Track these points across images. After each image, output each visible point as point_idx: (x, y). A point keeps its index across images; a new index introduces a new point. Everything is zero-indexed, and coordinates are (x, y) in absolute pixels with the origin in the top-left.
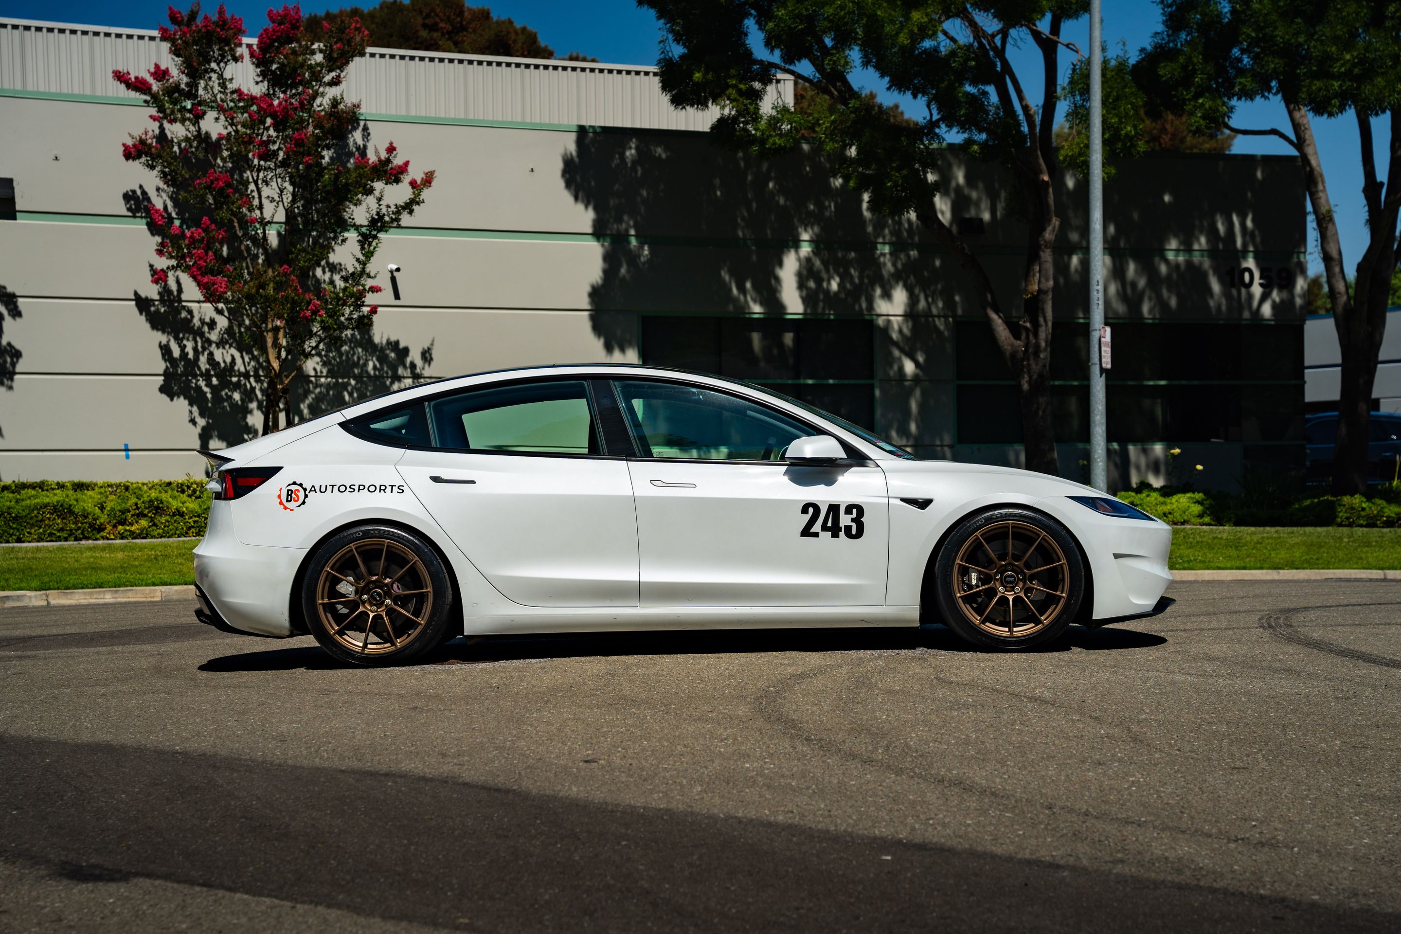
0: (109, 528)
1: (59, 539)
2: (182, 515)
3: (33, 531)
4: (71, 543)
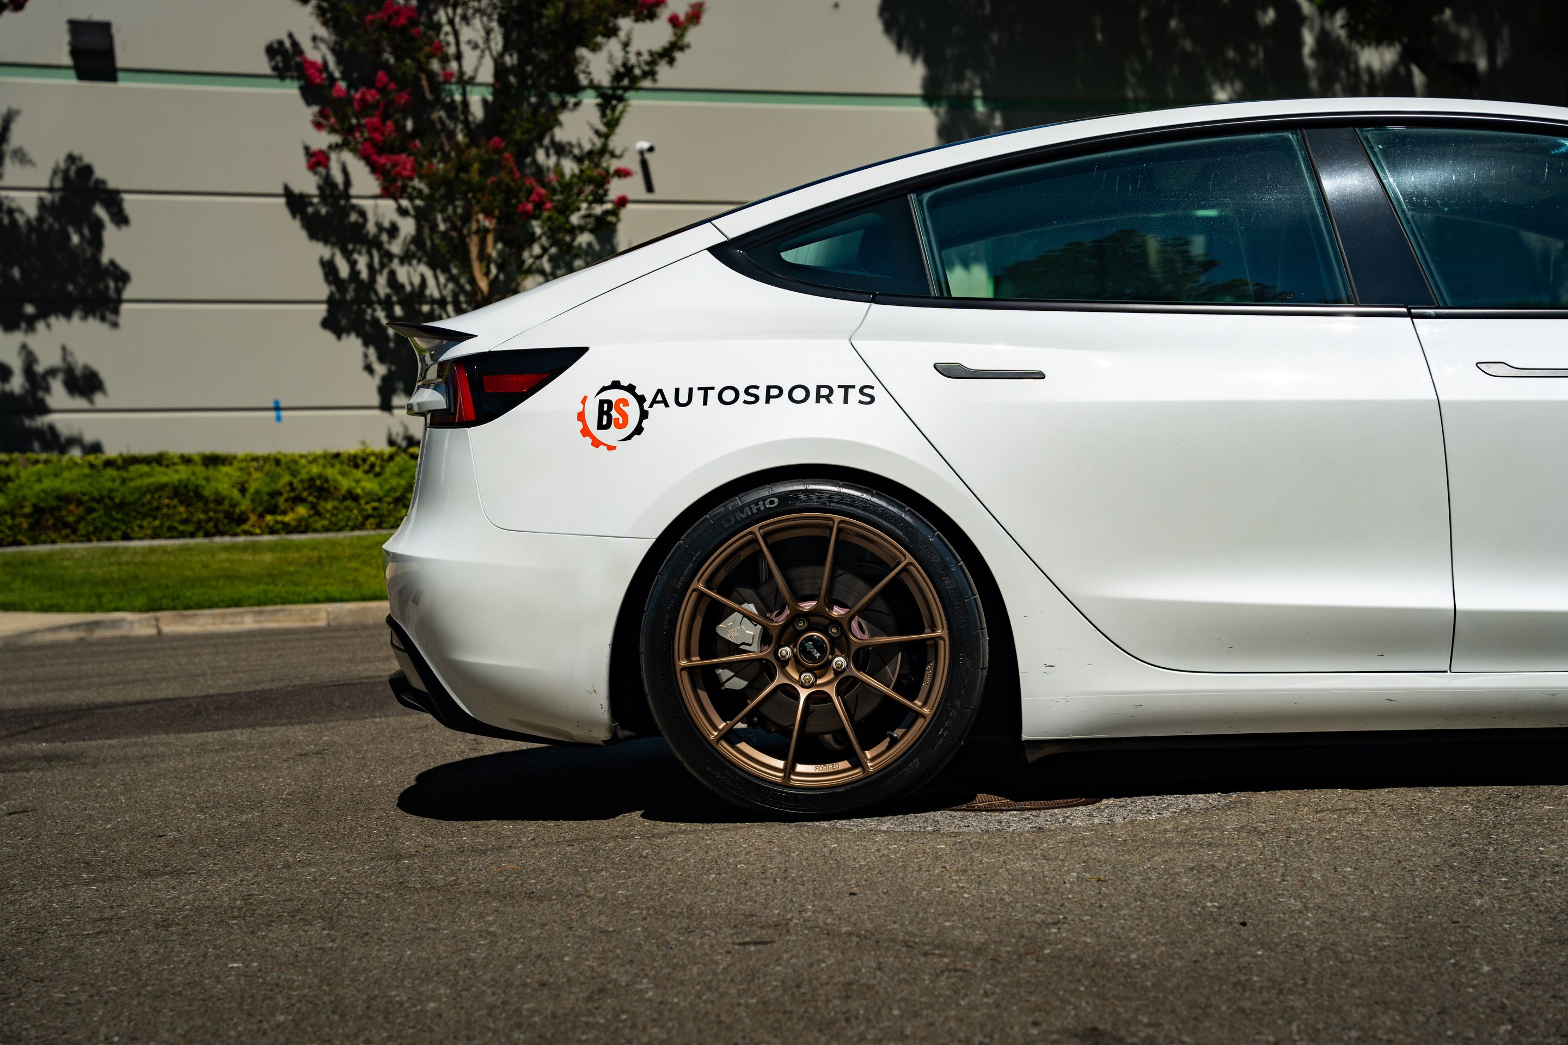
0: (253, 518)
1: (182, 535)
2: (355, 498)
3: (145, 523)
4: (199, 541)
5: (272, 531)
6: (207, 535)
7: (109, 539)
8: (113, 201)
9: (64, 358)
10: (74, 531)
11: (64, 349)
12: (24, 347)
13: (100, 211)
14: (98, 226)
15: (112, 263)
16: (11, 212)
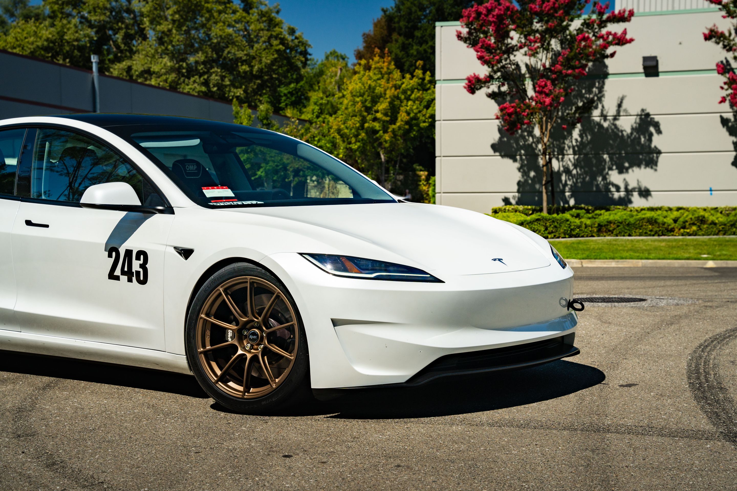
0: (676, 230)
2: (715, 224)
3: (637, 231)
4: (656, 237)
5: (683, 235)
6: (659, 235)
7: (624, 236)
8: (657, 125)
9: (638, 184)
10: (612, 233)
11: (638, 181)
12: (625, 180)
13: (652, 129)
14: (651, 135)
15: (655, 147)
16: (622, 131)
